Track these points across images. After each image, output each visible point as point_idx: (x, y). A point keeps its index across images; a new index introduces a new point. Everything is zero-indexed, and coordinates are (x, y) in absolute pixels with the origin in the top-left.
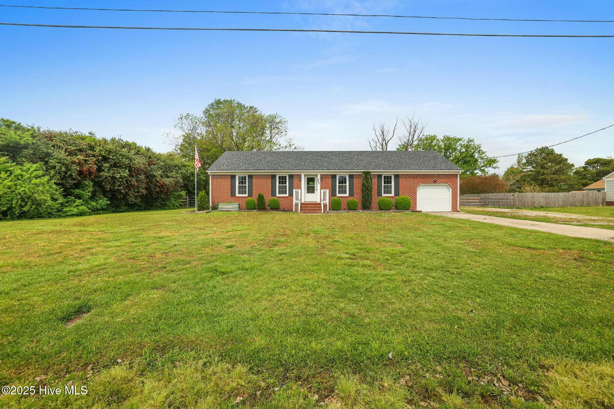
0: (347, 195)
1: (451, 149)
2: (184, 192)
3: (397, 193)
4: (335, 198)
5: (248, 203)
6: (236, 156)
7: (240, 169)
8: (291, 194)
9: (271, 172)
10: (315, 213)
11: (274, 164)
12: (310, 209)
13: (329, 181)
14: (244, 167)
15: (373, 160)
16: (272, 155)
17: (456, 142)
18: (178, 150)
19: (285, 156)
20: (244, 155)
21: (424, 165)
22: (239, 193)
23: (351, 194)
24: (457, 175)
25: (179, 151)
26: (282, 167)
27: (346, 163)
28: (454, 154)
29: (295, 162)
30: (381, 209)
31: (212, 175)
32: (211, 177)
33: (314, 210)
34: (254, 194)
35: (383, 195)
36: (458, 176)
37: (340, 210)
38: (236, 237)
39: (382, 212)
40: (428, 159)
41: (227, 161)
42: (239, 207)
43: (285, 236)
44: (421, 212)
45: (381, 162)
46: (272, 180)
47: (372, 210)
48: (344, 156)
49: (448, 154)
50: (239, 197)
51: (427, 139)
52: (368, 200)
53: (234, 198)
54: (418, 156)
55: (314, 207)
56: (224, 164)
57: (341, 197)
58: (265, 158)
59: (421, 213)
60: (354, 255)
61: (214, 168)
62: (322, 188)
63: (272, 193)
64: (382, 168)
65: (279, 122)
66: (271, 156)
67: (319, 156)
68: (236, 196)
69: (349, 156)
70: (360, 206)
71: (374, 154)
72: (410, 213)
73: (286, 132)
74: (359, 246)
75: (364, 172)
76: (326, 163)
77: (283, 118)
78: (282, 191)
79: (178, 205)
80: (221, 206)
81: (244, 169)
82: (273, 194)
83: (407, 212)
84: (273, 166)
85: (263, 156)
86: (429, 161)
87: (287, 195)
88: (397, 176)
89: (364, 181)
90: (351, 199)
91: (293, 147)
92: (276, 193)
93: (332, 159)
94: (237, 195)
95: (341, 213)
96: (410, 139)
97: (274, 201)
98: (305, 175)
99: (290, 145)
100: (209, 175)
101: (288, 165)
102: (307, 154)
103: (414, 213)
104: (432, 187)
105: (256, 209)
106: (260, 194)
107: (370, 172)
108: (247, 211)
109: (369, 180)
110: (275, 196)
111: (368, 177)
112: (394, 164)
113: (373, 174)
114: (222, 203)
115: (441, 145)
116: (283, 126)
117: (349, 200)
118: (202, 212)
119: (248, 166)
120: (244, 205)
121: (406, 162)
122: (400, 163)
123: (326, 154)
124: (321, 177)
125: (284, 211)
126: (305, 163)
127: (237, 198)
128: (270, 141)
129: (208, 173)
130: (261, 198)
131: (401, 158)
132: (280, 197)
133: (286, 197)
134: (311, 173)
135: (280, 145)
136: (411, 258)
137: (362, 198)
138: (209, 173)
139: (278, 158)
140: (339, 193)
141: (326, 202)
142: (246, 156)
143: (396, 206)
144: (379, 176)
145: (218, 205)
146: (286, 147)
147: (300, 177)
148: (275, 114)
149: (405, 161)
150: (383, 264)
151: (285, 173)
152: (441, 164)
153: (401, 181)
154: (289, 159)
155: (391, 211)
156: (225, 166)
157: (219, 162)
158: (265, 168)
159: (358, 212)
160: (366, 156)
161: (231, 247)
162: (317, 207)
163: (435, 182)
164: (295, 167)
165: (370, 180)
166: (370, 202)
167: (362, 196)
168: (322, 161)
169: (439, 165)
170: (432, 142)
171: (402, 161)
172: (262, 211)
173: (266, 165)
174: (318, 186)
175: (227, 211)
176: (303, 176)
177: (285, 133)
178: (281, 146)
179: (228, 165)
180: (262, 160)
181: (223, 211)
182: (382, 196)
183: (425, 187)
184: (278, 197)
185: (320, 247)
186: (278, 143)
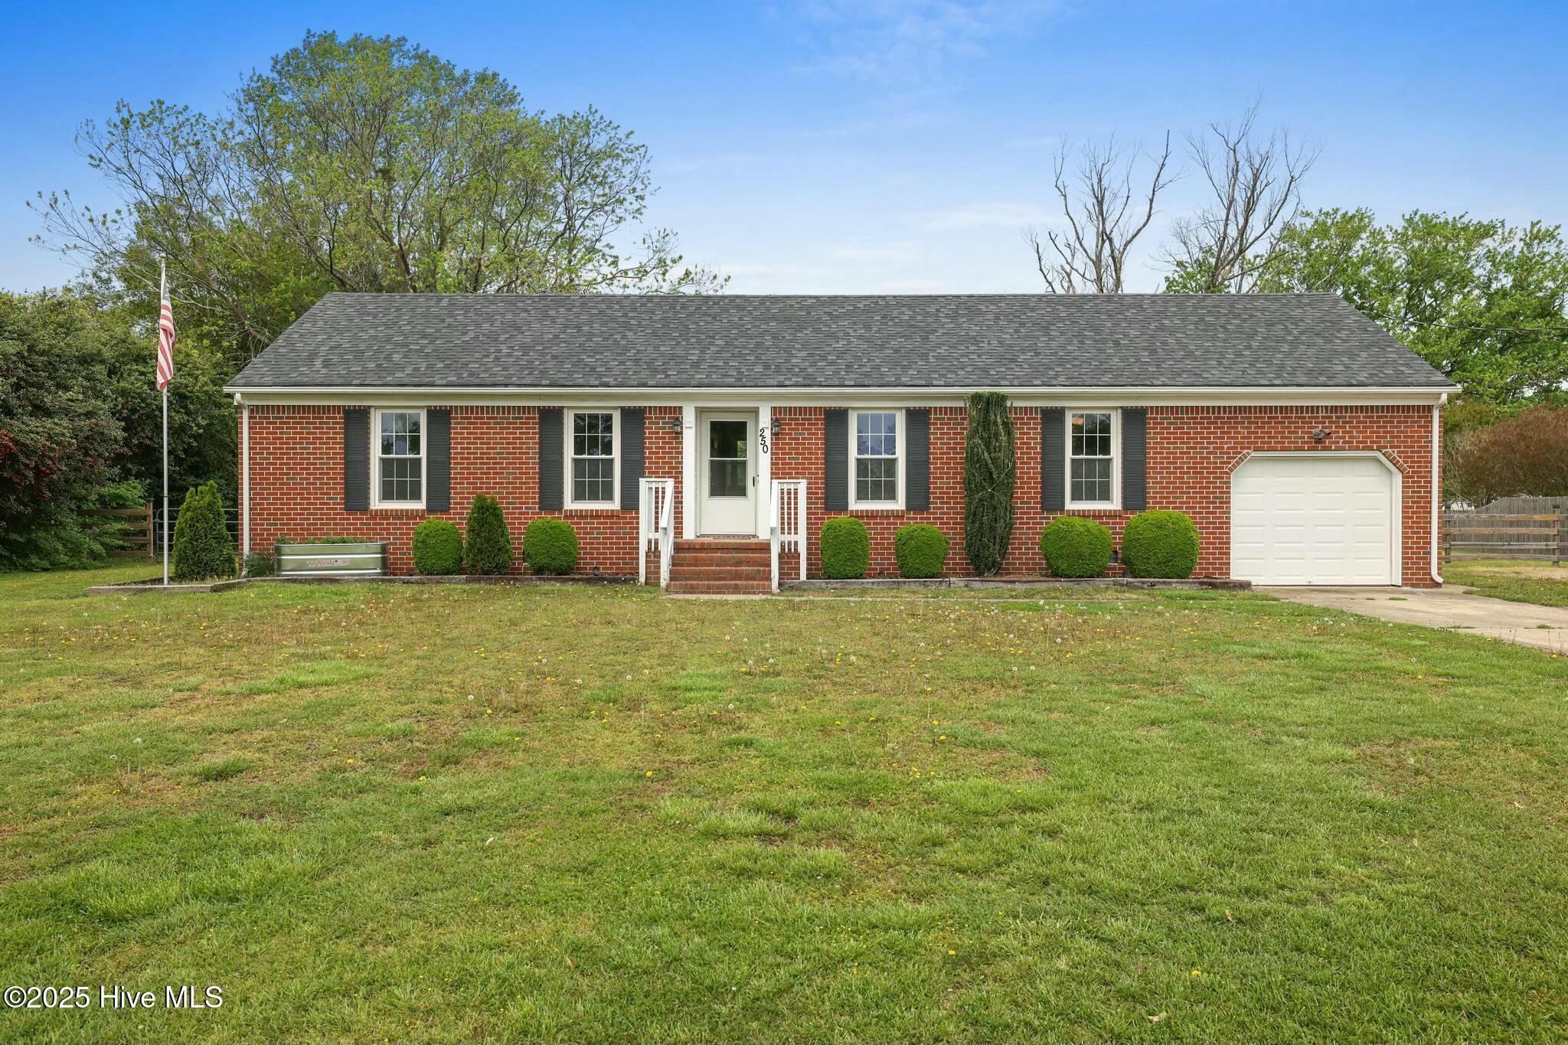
0: (899, 504)
1: (1440, 277)
2: (137, 483)
3: (1135, 497)
4: (843, 518)
5: (423, 542)
6: (375, 316)
7: (389, 379)
8: (630, 502)
9: (539, 396)
10: (737, 590)
11: (554, 357)
12: (714, 573)
13: (815, 439)
14: (409, 370)
15: (1025, 338)
16: (552, 313)
17: (1469, 243)
18: (114, 278)
19: (614, 319)
20: (419, 311)
21: (1269, 363)
22: (387, 495)
23: (918, 500)
24: (1430, 408)
25: (118, 285)
26: (593, 369)
27: (897, 351)
28: (1457, 299)
29: (656, 348)
30: (1056, 574)
31: (253, 410)
32: (246, 415)
33: (738, 576)
34: (455, 498)
35: (1070, 505)
36: (1436, 414)
37: (860, 576)
38: (275, 722)
39: (1058, 585)
40: (1289, 333)
41: (330, 338)
42: (384, 560)
43: (521, 716)
44: (1245, 586)
45: (1063, 347)
46: (541, 433)
47: (1012, 577)
48: (892, 320)
49: (1428, 300)
50: (385, 515)
51: (1321, 230)
52: (993, 529)
53: (358, 520)
54: (1244, 321)
55: (739, 563)
56: (313, 355)
57: (872, 515)
58: (518, 329)
59: (1241, 593)
60: (790, 817)
61: (263, 376)
62: (778, 471)
63: (541, 493)
64: (1062, 379)
65: (610, 153)
66: (546, 316)
67: (773, 318)
68: (372, 507)
69: (912, 318)
70: (956, 556)
71: (1033, 310)
72: (1193, 591)
73: (642, 198)
74: (834, 772)
75: (976, 398)
76: (803, 354)
77: (621, 134)
78: (593, 484)
79: (97, 547)
80: (294, 557)
81: (405, 381)
82: (550, 498)
83: (1179, 588)
84: (550, 365)
85: (509, 316)
86: (1295, 343)
87: (615, 505)
88: (1134, 418)
89: (978, 441)
90: (914, 524)
91: (676, 273)
92: (562, 493)
93: (833, 336)
94: (376, 503)
95: (864, 592)
96: (1233, 232)
97: (553, 534)
98: (700, 412)
99: (662, 263)
100: (240, 407)
101: (622, 363)
102: (716, 309)
103: (1212, 593)
104: (1307, 467)
105: (461, 571)
106: (481, 499)
107: (1003, 398)
108: (417, 583)
109: (997, 435)
110: (559, 506)
111: (995, 422)
112: (1123, 359)
113: (1017, 404)
114: (304, 540)
115: (1392, 261)
116: (627, 170)
117: (903, 530)
118: (195, 585)
119: (430, 367)
120: (407, 555)
121: (1185, 347)
122: (1153, 352)
123: (809, 309)
124: (776, 422)
125: (595, 580)
126: (702, 352)
127: (373, 518)
128: (568, 240)
129: (231, 396)
130: (487, 517)
131: (1161, 328)
132: (582, 515)
133: (611, 515)
134: (728, 400)
135: (615, 263)
136: (1052, 833)
137: (966, 518)
138: (238, 396)
139: (578, 328)
140: (861, 495)
141: (792, 538)
142: (424, 315)
143: (1126, 561)
144: (1052, 418)
145: (278, 551)
146: (642, 272)
147: (678, 421)
148: (583, 111)
149: (1179, 342)
150: (904, 867)
151: (609, 401)
152: (1353, 356)
153: (1153, 438)
154: (630, 334)
155: (1101, 583)
156: (318, 363)
157: (290, 343)
158: (510, 376)
159: (944, 587)
160: (997, 319)
161: (221, 775)
162: (748, 563)
163: (1319, 442)
164: (655, 371)
165: (1004, 438)
166: (1004, 542)
167: (968, 509)
168: (783, 345)
169: (1342, 363)
170: (1346, 247)
171: (1165, 343)
172: (489, 581)
173: (518, 358)
174: (759, 460)
175: (320, 580)
176: (689, 417)
177: (636, 206)
178: (622, 265)
179: (335, 359)
180: (502, 338)
181: (301, 582)
182: (1062, 510)
183: (1269, 467)
184: (570, 515)
185: (649, 774)
186: (607, 251)
